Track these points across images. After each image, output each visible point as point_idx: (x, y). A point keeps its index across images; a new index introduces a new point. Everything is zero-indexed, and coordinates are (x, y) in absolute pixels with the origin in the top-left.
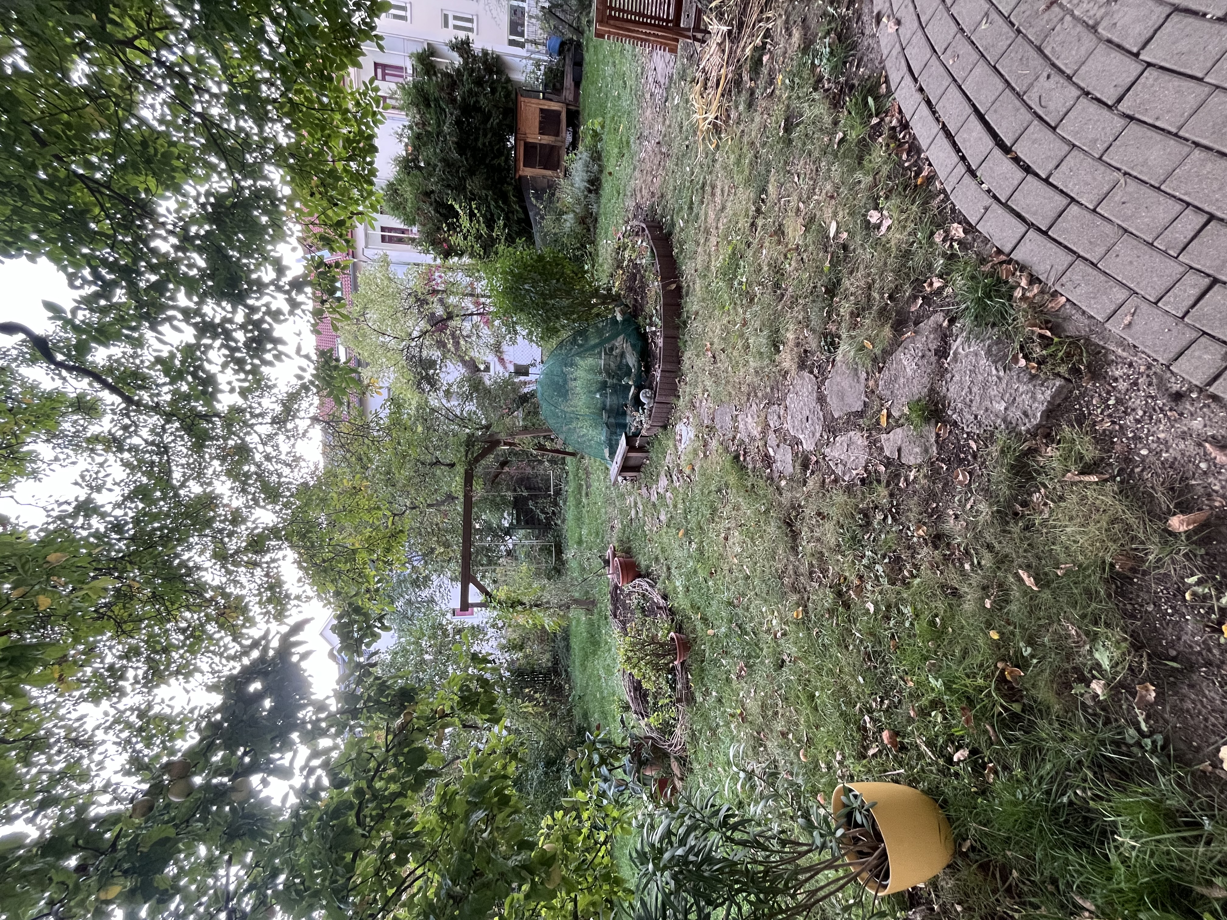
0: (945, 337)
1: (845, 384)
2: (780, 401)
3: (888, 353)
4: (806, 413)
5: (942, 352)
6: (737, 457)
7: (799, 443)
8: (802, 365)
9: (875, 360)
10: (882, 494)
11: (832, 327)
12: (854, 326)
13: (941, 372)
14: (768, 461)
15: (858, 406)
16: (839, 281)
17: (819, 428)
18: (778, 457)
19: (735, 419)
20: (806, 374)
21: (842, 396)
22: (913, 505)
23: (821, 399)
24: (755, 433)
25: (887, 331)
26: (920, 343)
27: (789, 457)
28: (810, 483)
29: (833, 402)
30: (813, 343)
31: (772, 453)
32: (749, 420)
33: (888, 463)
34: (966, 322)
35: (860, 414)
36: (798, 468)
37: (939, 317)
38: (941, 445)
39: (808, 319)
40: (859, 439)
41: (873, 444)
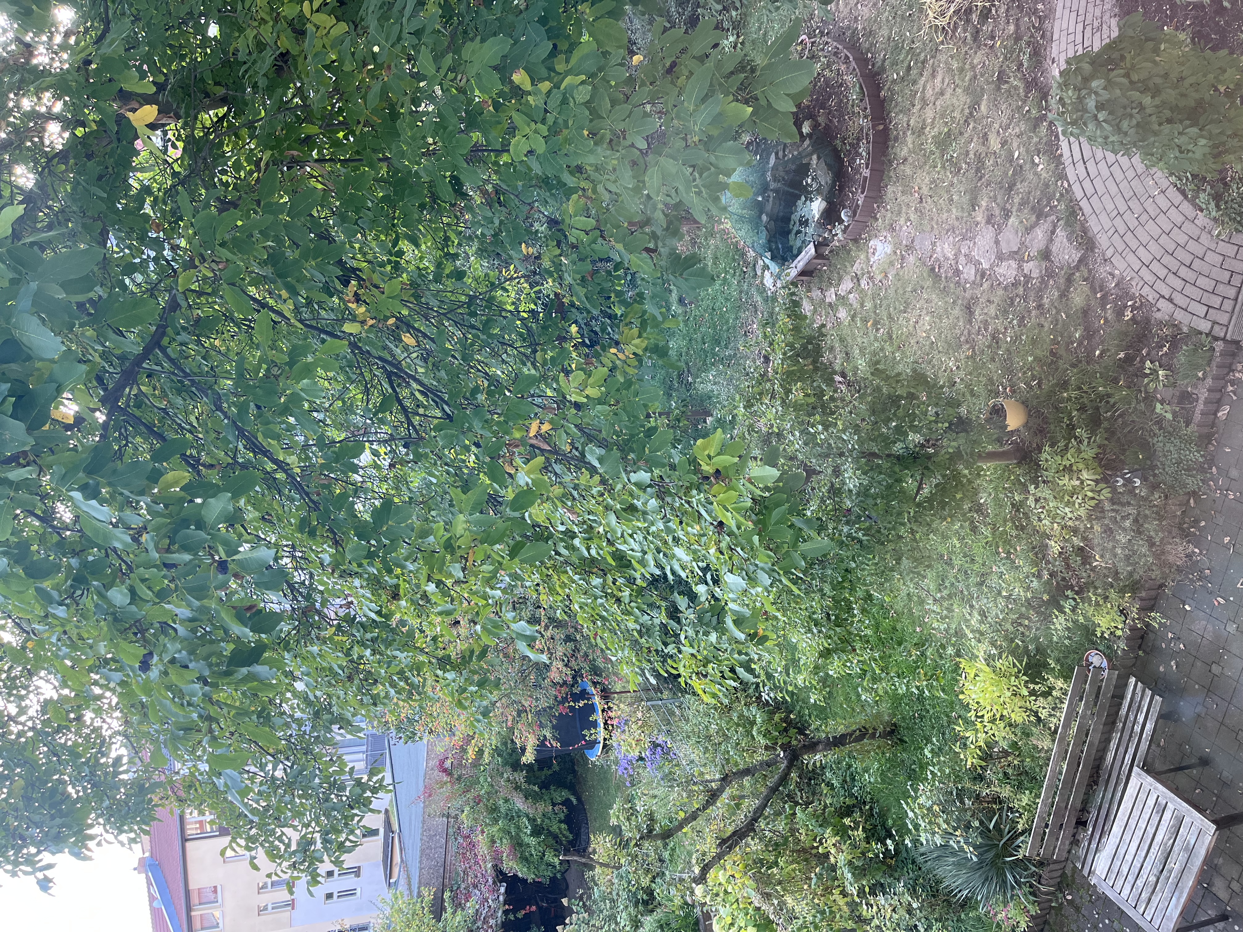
0: (1055, 226)
1: (1011, 237)
2: (971, 239)
3: (1033, 227)
4: (987, 248)
5: (1053, 232)
6: (933, 269)
7: (980, 263)
8: (988, 222)
9: (1026, 229)
10: (1021, 290)
11: (1008, 206)
12: (1019, 210)
13: (1051, 240)
14: (957, 272)
15: (1015, 249)
16: (1015, 184)
17: (993, 257)
18: (965, 271)
19: (934, 244)
20: (990, 227)
21: (1008, 242)
22: (1032, 294)
23: (997, 242)
24: (950, 255)
25: (1034, 218)
26: (1046, 226)
27: (973, 272)
28: (985, 286)
29: (1003, 245)
30: (997, 212)
31: (961, 268)
32: (946, 246)
33: (1025, 276)
34: (1061, 222)
35: (1016, 253)
36: (978, 277)
37: (1053, 217)
38: (1047, 269)
39: (995, 197)
40: (1013, 264)
41: (1020, 267)
